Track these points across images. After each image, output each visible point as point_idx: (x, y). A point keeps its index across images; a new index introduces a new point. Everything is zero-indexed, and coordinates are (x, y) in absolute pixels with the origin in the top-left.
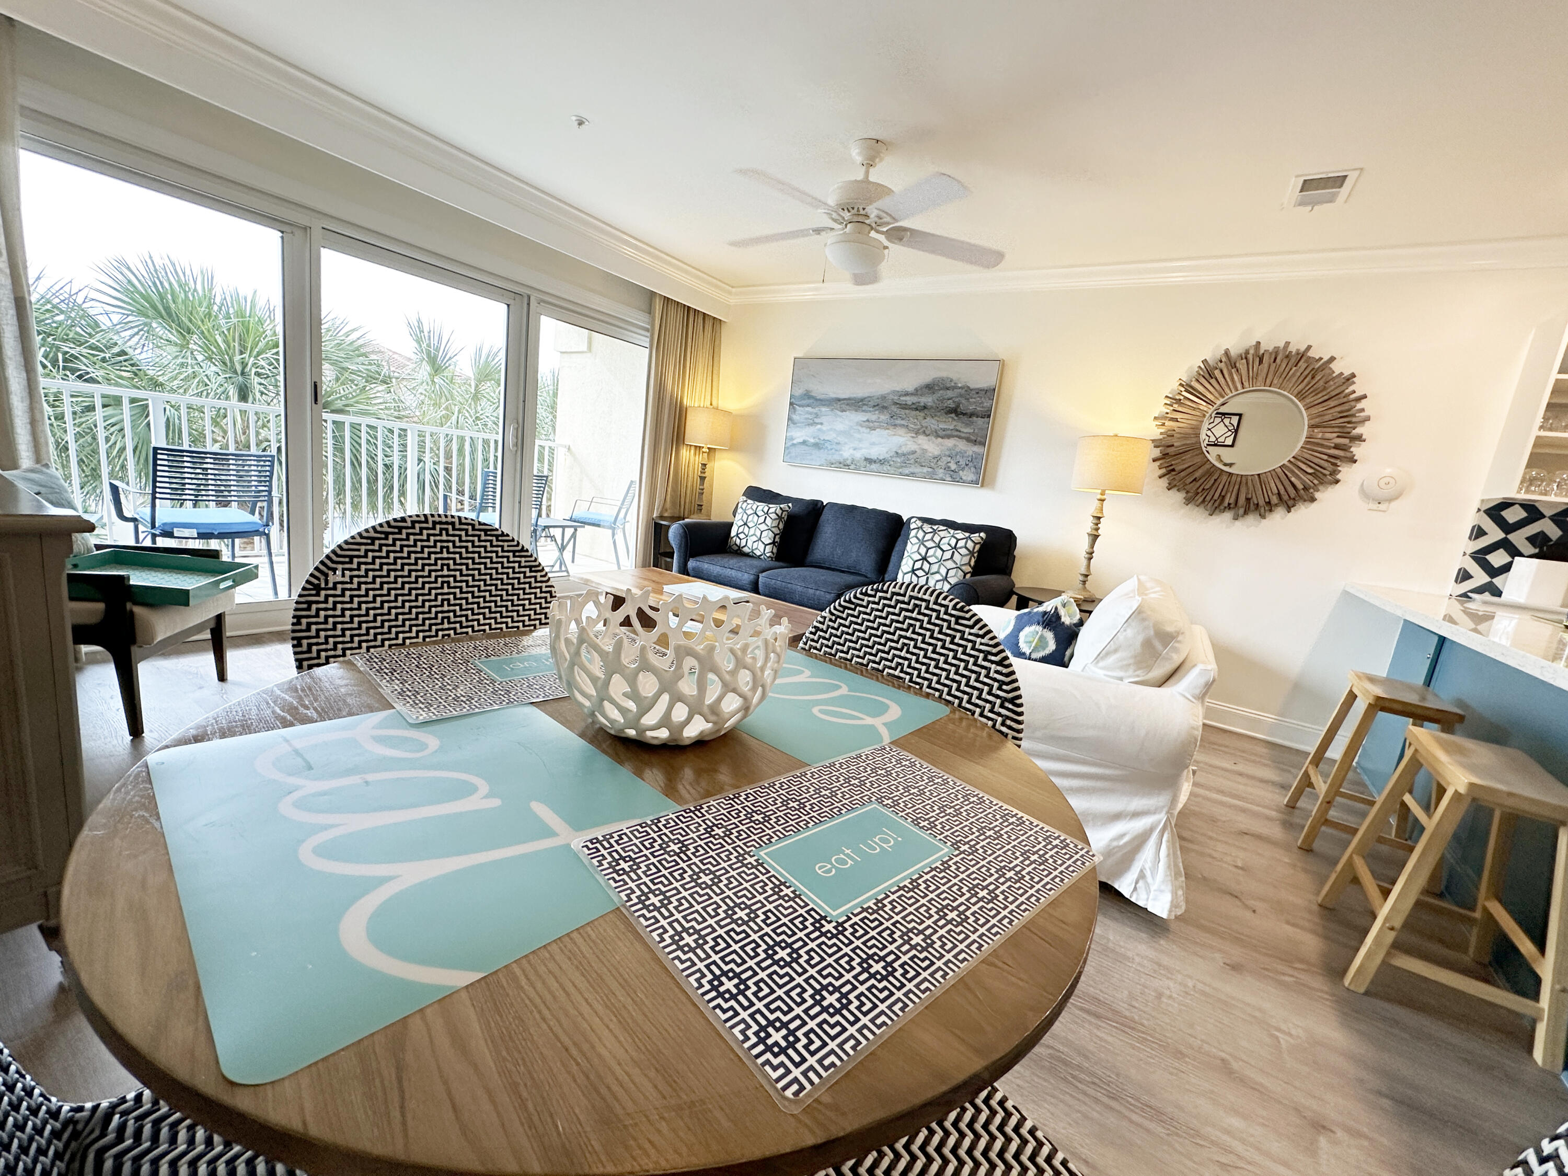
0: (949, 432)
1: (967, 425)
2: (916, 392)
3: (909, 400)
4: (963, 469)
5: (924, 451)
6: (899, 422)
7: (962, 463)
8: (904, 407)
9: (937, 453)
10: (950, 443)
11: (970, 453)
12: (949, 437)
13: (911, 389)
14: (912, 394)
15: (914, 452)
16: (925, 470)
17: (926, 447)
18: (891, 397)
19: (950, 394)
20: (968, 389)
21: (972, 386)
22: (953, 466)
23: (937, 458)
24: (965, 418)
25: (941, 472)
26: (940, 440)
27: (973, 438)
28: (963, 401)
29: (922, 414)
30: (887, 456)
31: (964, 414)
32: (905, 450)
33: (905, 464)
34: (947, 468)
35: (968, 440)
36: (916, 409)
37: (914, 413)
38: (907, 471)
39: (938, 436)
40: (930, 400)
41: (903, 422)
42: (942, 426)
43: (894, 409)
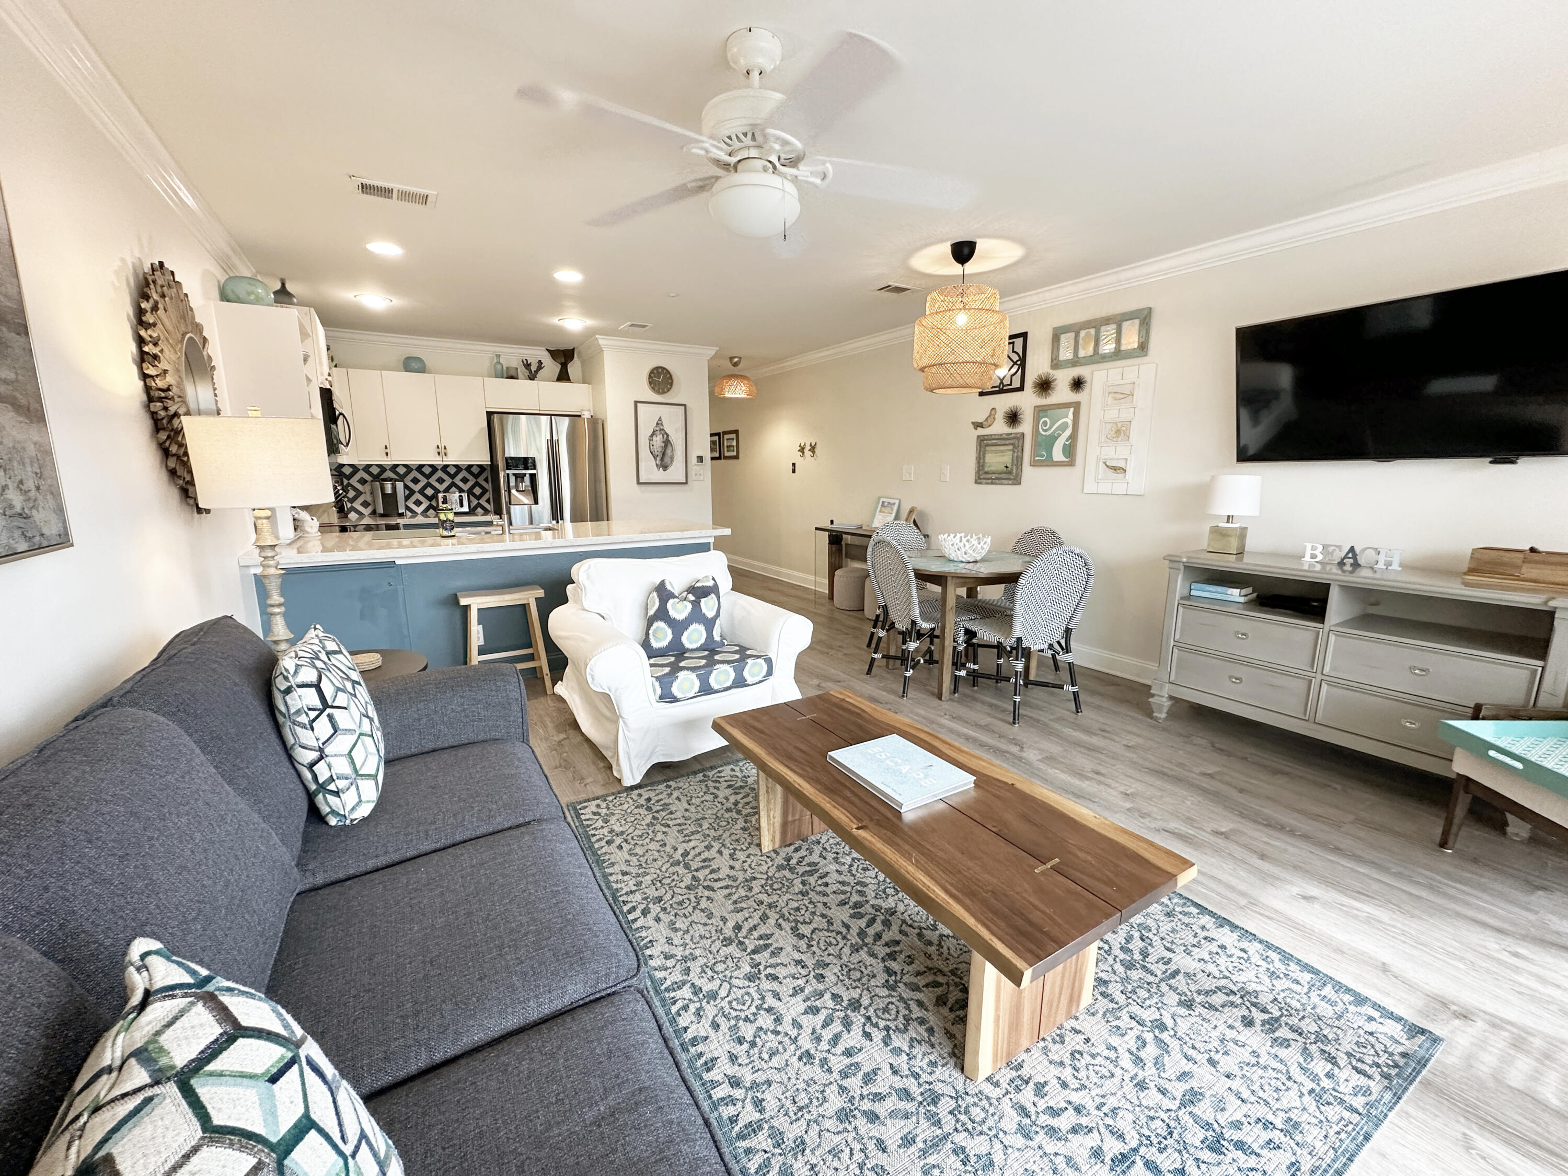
4: (35, 504)
7: (29, 484)
11: (29, 450)
22: (17, 500)
27: (23, 401)
34: (9, 511)
35: (17, 407)
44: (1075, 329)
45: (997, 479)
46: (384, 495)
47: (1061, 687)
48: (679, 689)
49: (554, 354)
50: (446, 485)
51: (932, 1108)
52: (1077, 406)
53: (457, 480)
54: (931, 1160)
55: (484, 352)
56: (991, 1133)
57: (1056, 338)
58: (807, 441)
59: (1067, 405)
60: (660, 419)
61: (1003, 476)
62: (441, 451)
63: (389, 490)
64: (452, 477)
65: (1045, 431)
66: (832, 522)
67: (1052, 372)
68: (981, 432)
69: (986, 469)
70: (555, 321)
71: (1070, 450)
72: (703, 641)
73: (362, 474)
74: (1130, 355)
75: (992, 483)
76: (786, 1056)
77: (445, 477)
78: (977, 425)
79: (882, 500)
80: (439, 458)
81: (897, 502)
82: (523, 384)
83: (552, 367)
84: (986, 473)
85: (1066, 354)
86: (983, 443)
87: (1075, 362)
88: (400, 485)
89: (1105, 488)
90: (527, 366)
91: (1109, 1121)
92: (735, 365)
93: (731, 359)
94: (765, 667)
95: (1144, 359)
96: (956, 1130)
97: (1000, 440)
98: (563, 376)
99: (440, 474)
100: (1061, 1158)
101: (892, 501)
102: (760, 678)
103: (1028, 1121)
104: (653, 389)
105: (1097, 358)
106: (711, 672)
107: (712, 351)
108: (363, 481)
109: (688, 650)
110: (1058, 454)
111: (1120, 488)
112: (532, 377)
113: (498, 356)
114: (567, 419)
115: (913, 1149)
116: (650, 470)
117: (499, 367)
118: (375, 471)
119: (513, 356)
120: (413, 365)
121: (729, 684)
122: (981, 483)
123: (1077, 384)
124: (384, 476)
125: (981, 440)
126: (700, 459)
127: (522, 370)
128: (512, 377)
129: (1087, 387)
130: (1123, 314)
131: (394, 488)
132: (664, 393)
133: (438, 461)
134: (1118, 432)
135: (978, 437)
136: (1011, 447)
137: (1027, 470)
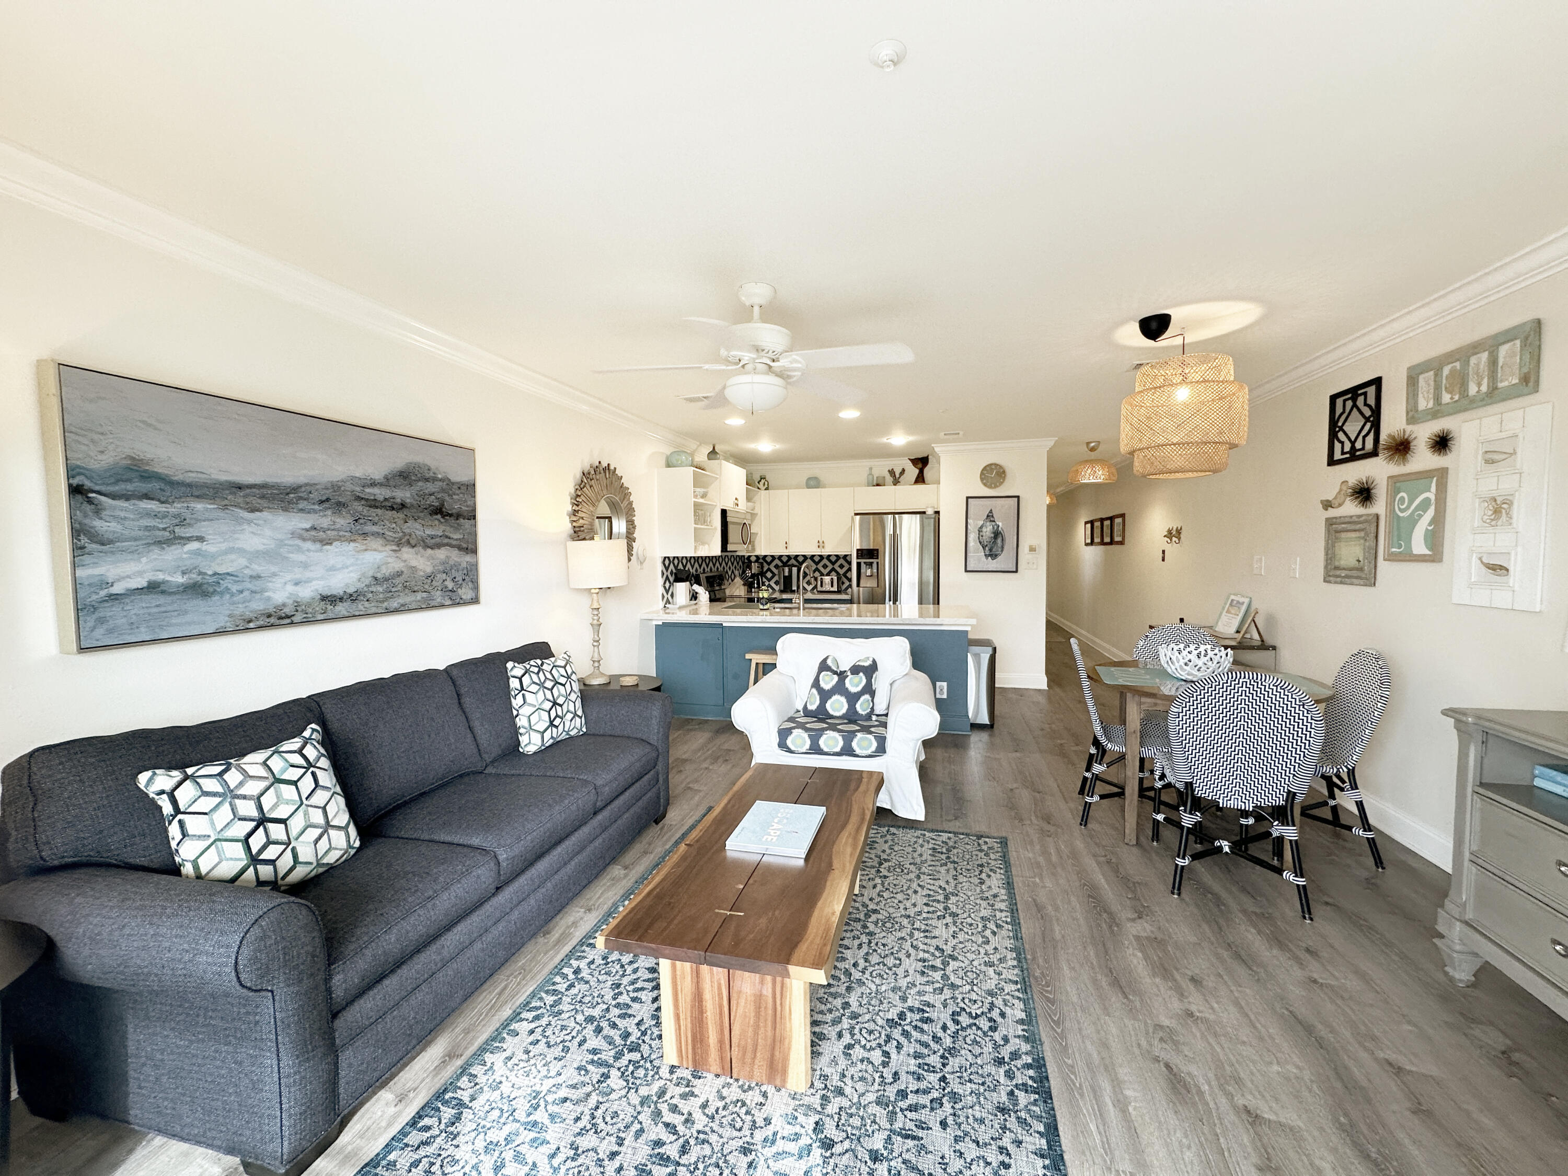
0: (438, 540)
1: (457, 528)
2: (387, 482)
3: (380, 493)
4: (461, 586)
5: (414, 569)
6: (370, 528)
7: (459, 578)
8: (373, 504)
9: (429, 570)
10: (441, 554)
11: (464, 565)
12: (439, 546)
13: (378, 476)
14: (381, 485)
15: (399, 574)
16: (419, 596)
17: (414, 563)
18: (349, 486)
19: (430, 487)
20: (450, 483)
21: (454, 478)
22: (450, 585)
23: (430, 577)
24: (452, 521)
25: (438, 596)
26: (429, 551)
27: (465, 546)
28: (447, 498)
29: (401, 515)
30: (360, 586)
31: (451, 515)
32: (386, 571)
33: (390, 594)
34: (444, 589)
35: (460, 548)
36: (392, 508)
37: (390, 513)
38: (394, 604)
39: (427, 547)
40: (408, 495)
41: (375, 529)
42: (429, 532)
43: (358, 507)
44: (1435, 365)
45: (1347, 577)
46: (785, 577)
47: (1279, 871)
48: (792, 742)
49: (915, 462)
50: (828, 569)
51: (626, 1052)
52: (1442, 474)
53: (836, 567)
54: (590, 1067)
55: (860, 469)
56: (630, 1085)
57: (1412, 381)
58: (1175, 525)
59: (1426, 475)
60: (991, 511)
61: (1354, 573)
62: (821, 544)
63: (787, 574)
64: (833, 563)
65: (1402, 511)
66: (1182, 620)
67: (1409, 428)
68: (1332, 513)
69: (1337, 564)
70: (884, 440)
71: (1435, 539)
72: (844, 710)
73: (777, 562)
74: (1512, 394)
75: (1341, 583)
76: (609, 978)
77: (828, 563)
78: (1327, 505)
79: (1232, 597)
80: (819, 550)
81: (1247, 601)
82: (889, 489)
83: (913, 472)
84: (1337, 568)
85: (1425, 403)
86: (1334, 528)
87: (1435, 414)
88: (795, 570)
89: (1482, 597)
90: (892, 472)
91: (692, 1142)
92: (1093, 449)
93: (1088, 444)
94: (875, 745)
96: (619, 1069)
97: (1351, 523)
98: (920, 479)
99: (825, 561)
100: (639, 1126)
101: (1241, 600)
102: (869, 752)
103: (655, 1099)
104: (985, 485)
105: (1466, 404)
106: (821, 735)
107: (1050, 442)
108: (777, 566)
109: (832, 717)
110: (1419, 546)
111: (1502, 598)
112: (896, 482)
113: (871, 469)
114: (918, 516)
115: (591, 1057)
116: (978, 557)
117: (871, 477)
118: (785, 559)
119: (881, 468)
120: (814, 483)
121: (838, 749)
122: (1329, 582)
123: (1442, 443)
124: (790, 563)
125: (1330, 522)
126: (1032, 549)
127: (889, 479)
128: (878, 485)
129: (1455, 446)
130: (1496, 336)
131: (790, 572)
132: (996, 487)
133: (817, 552)
134: (1497, 512)
135: (1327, 519)
136: (1362, 534)
137: (1385, 568)
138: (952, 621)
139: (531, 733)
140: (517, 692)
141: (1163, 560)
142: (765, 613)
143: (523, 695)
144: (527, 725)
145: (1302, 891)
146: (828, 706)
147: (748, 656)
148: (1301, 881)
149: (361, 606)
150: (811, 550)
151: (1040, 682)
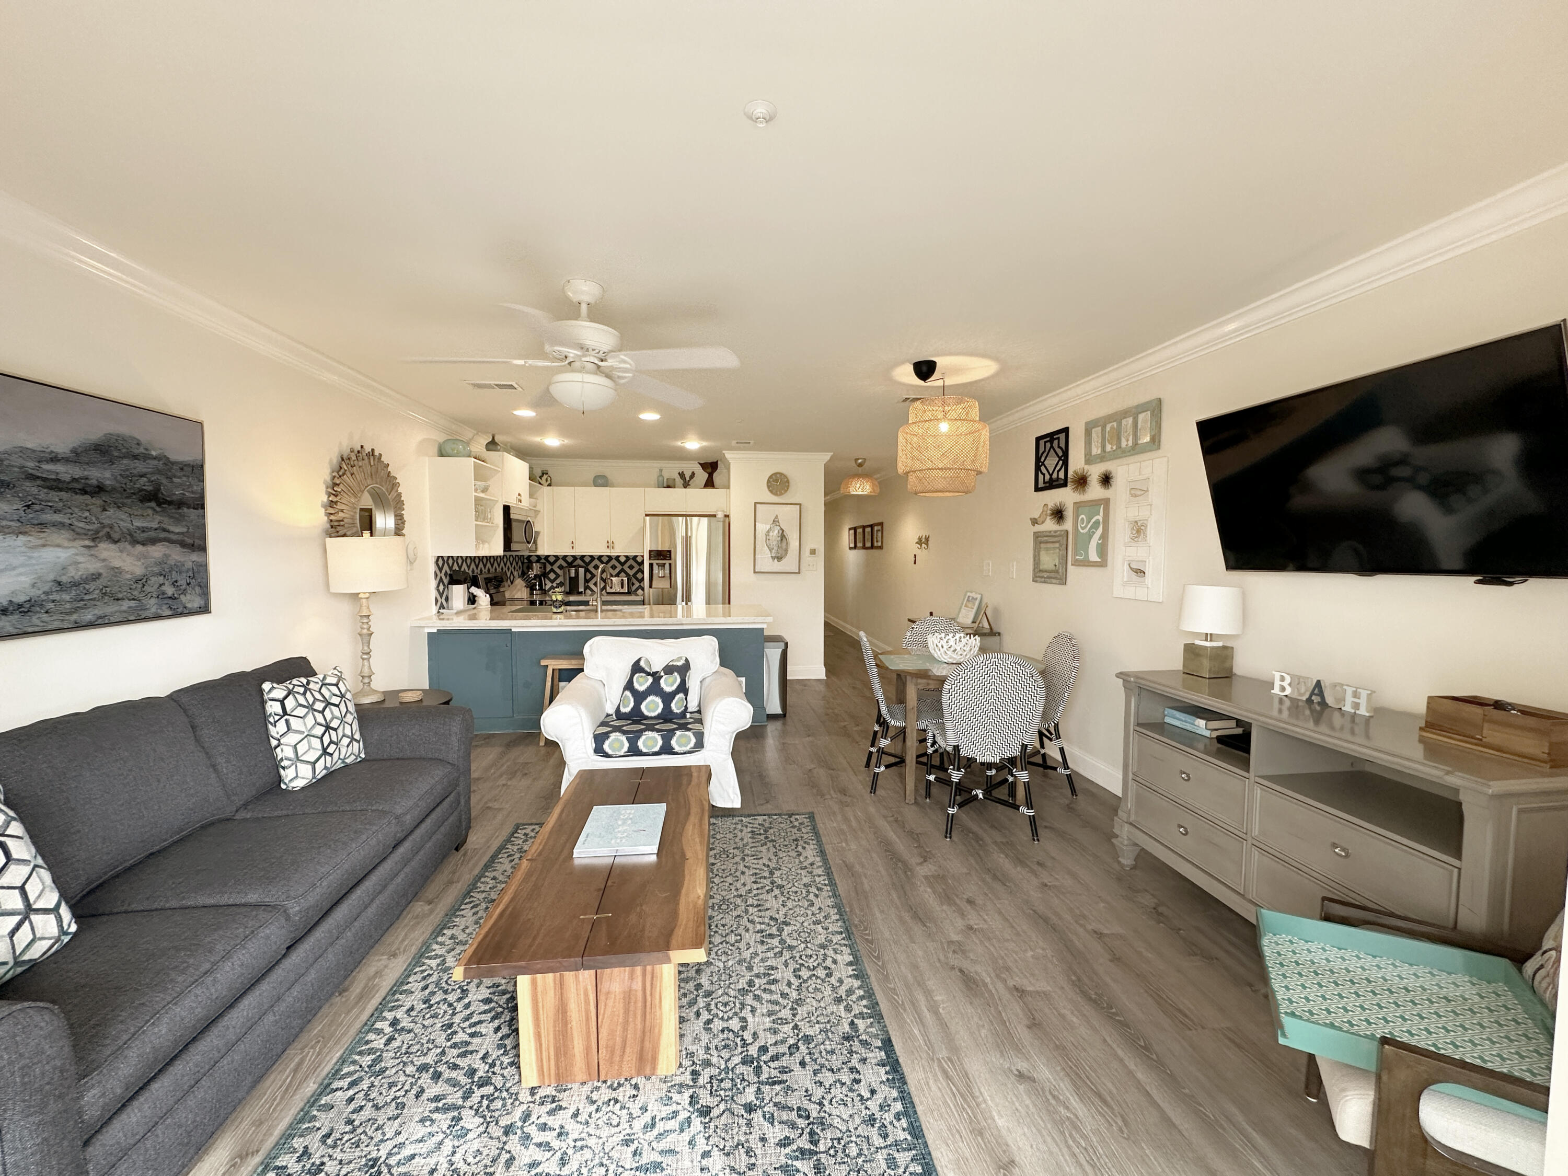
0: (152, 534)
1: (179, 520)
2: (77, 456)
3: (65, 472)
4: (184, 592)
5: (117, 571)
6: (49, 517)
7: (182, 582)
8: (55, 485)
9: (139, 571)
10: (157, 551)
11: (189, 565)
12: (153, 541)
13: (62, 447)
14: (67, 460)
15: (96, 577)
16: (126, 605)
17: (117, 563)
18: (17, 461)
19: (140, 467)
20: (168, 462)
21: (173, 457)
22: (170, 590)
23: (141, 581)
24: (172, 510)
25: (152, 605)
26: (139, 548)
27: (190, 541)
28: (164, 481)
29: (97, 501)
30: (35, 593)
31: (170, 503)
32: (74, 574)
33: (81, 603)
34: (162, 596)
35: (183, 545)
36: (84, 492)
37: (80, 498)
38: (88, 616)
39: (135, 542)
40: (108, 474)
41: (57, 518)
42: (138, 523)
43: (31, 488)
44: (1101, 423)
45: (1048, 577)
46: (570, 578)
48: (610, 746)
49: (704, 466)
50: (617, 570)
51: (476, 1089)
52: (1106, 502)
53: (626, 567)
54: (435, 1116)
55: (651, 468)
56: (488, 1119)
57: (1088, 433)
58: (924, 534)
59: (1096, 503)
60: (776, 517)
61: (1052, 575)
62: (610, 545)
63: (573, 575)
64: (623, 564)
65: (1083, 528)
66: (931, 614)
67: (1086, 467)
68: (1038, 528)
69: (1041, 568)
70: (679, 443)
71: (1103, 550)
72: (659, 710)
73: (561, 562)
74: (1145, 449)
75: (1044, 582)
76: (437, 1021)
77: (617, 564)
78: (1034, 522)
79: (969, 594)
80: (608, 550)
81: (979, 597)
82: (679, 492)
83: (702, 476)
84: (1041, 571)
85: (1096, 450)
86: (1040, 539)
87: (1102, 458)
88: (582, 571)
89: (1130, 592)
90: (682, 475)
91: (570, 1152)
92: (860, 465)
93: (856, 460)
94: (693, 740)
95: (1159, 452)
96: (471, 1108)
97: (1050, 536)
98: (709, 484)
99: (614, 562)
100: (508, 1155)
101: (975, 596)
102: (688, 748)
103: (519, 1124)
104: (771, 492)
105: (1120, 453)
106: (639, 737)
107: (827, 456)
108: (561, 567)
109: (647, 718)
110: (1094, 556)
111: (1141, 593)
112: (686, 485)
113: (661, 470)
114: (706, 519)
115: (434, 1105)
116: (766, 561)
117: (661, 479)
118: (570, 560)
119: (672, 470)
120: (601, 481)
121: (657, 749)
122: (1036, 581)
123: (1106, 480)
124: (575, 564)
125: (1037, 535)
126: (813, 552)
127: (679, 481)
128: (668, 487)
129: (1113, 481)
130: (1137, 407)
131: (577, 573)
132: (781, 494)
133: (605, 552)
134: (1138, 531)
135: (1035, 533)
136: (1057, 545)
137: (1073, 572)
138: (740, 619)
139: (298, 764)
140: (277, 718)
141: (915, 563)
142: (558, 616)
143: (287, 721)
144: (291, 755)
145: (1032, 819)
146: (643, 707)
147: (543, 663)
148: (1031, 813)
149: (36, 620)
150: (599, 550)
151: (819, 672)
